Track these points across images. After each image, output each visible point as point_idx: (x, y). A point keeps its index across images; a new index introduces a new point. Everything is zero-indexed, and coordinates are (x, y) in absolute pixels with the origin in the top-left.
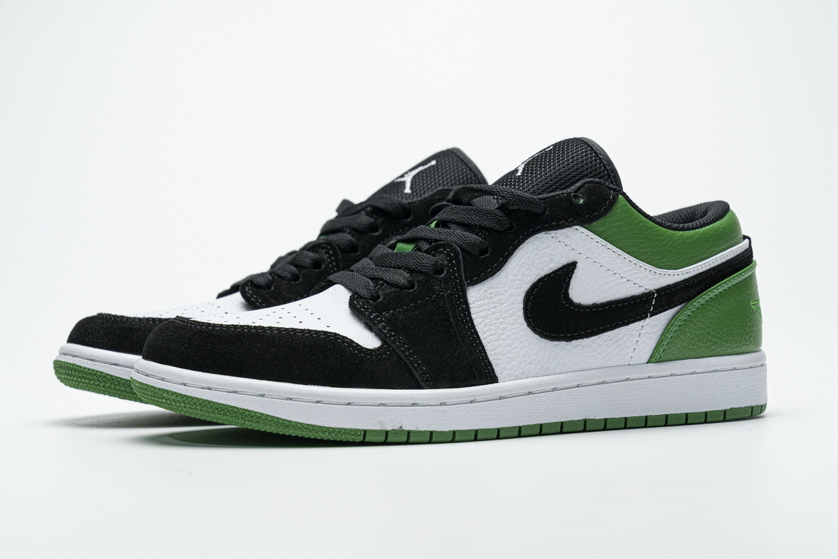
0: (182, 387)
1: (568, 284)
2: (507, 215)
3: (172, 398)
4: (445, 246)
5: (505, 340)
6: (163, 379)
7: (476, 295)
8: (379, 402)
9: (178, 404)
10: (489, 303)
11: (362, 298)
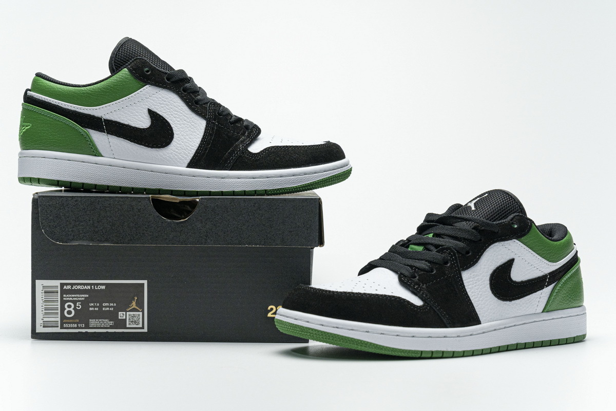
0: (321, 326)
1: (510, 271)
2: (479, 232)
3: (314, 333)
4: (447, 249)
5: (482, 301)
6: (308, 322)
7: (467, 276)
8: (428, 335)
9: (318, 336)
10: (472, 281)
11: (405, 276)
